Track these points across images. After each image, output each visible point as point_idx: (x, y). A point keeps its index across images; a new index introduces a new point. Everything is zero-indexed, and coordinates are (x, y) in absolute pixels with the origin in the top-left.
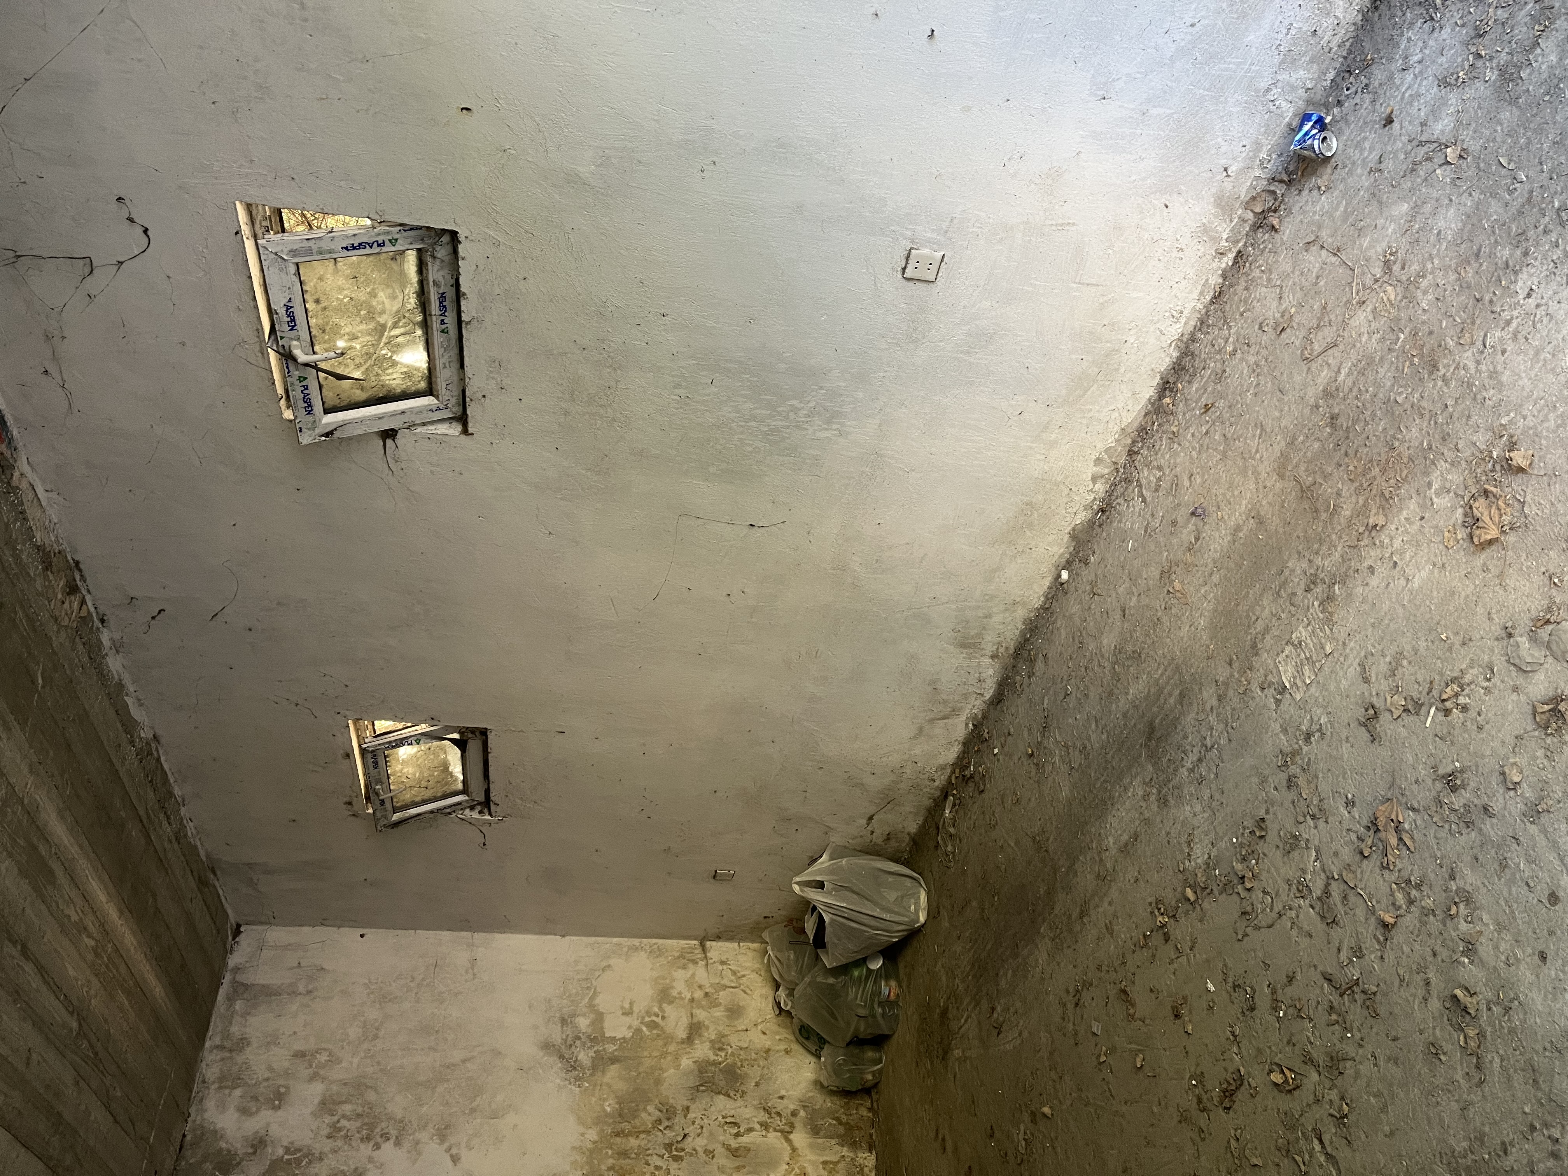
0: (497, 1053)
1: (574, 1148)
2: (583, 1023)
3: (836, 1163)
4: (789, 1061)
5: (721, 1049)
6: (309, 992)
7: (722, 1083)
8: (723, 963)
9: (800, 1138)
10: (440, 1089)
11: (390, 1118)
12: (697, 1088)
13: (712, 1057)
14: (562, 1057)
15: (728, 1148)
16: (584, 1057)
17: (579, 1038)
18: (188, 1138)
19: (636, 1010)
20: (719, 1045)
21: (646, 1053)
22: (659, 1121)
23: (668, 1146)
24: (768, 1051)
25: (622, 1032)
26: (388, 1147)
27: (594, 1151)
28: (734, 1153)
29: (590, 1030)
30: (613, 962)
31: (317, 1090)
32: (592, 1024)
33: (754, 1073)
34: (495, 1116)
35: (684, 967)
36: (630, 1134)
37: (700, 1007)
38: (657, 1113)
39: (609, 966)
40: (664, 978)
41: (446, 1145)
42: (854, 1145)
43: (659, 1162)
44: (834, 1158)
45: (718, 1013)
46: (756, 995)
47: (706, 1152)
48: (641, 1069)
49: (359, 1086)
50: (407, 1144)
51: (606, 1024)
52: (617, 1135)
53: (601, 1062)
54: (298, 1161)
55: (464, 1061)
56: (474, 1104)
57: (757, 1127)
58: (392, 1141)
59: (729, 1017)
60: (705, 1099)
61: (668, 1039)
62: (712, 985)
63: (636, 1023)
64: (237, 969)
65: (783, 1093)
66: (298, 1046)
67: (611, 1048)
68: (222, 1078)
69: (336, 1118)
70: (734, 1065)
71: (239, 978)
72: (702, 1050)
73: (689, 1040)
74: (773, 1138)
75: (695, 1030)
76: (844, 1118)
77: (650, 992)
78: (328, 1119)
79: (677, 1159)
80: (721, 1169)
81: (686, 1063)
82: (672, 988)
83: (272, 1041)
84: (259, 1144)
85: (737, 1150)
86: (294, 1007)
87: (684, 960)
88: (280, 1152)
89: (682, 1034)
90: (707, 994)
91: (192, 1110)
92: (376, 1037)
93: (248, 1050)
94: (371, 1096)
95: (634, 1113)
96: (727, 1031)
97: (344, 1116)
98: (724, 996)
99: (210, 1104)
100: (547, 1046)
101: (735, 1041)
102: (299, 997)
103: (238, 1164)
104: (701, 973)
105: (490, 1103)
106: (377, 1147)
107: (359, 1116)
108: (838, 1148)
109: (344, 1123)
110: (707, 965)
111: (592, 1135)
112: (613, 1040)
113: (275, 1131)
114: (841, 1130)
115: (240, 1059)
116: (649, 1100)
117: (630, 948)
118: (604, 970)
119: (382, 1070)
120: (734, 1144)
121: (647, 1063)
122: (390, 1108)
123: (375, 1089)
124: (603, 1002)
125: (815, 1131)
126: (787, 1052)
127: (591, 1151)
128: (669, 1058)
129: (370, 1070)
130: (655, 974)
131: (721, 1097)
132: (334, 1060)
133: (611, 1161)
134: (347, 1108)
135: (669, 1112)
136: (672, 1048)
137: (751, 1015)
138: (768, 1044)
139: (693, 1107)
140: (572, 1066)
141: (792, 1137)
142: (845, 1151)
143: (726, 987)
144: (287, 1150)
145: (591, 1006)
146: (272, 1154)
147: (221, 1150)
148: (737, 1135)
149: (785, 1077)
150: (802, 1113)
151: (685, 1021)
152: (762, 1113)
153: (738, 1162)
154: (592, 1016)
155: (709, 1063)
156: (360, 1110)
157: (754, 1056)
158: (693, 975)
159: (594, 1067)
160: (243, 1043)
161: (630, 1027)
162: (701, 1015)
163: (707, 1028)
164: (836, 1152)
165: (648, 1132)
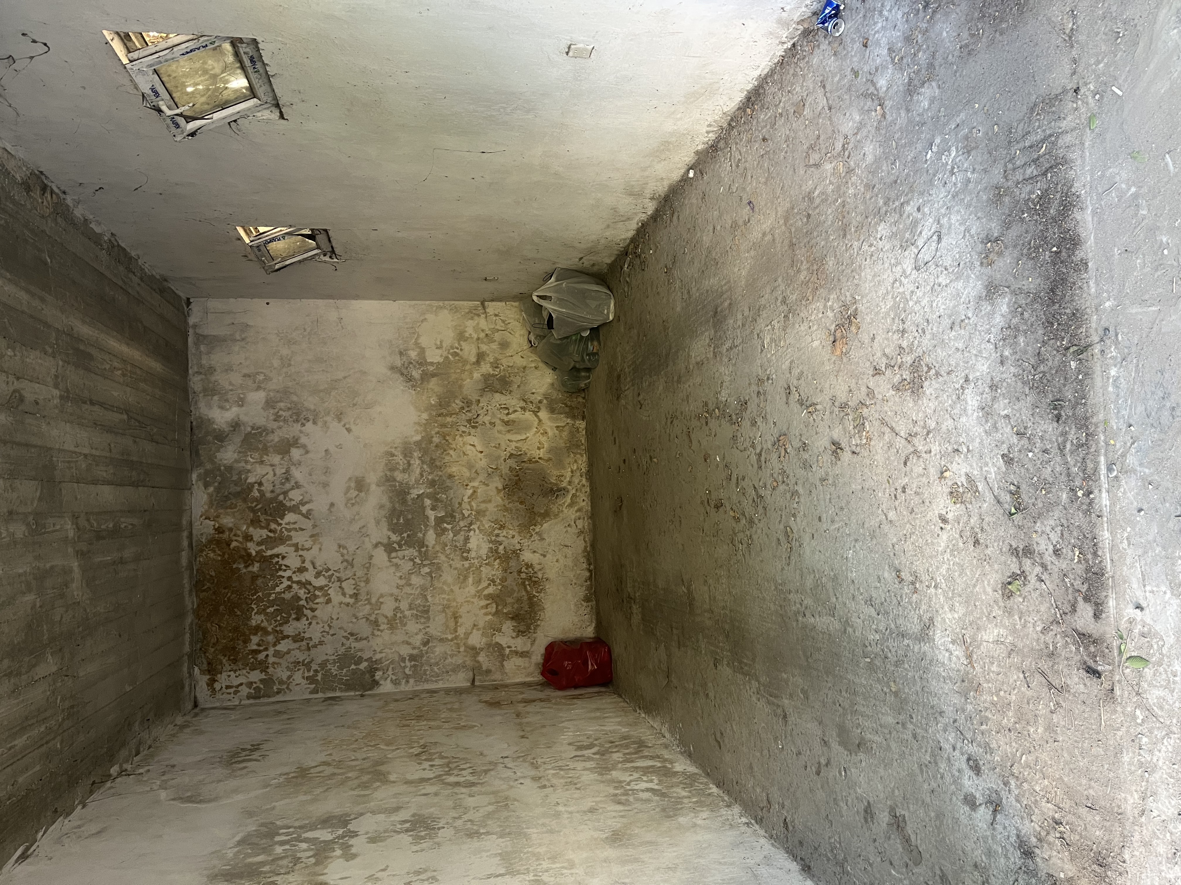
0: (364, 373)
1: (415, 423)
2: (413, 354)
3: (563, 427)
4: (538, 373)
5: (497, 367)
6: (243, 339)
7: (498, 387)
8: (496, 315)
9: (543, 414)
10: (333, 393)
11: (308, 410)
12: (483, 390)
13: (492, 372)
14: (402, 374)
15: (503, 421)
16: (416, 374)
17: (411, 363)
18: (194, 423)
19: (444, 345)
20: (495, 365)
21: (452, 371)
22: (463, 408)
23: (469, 421)
24: (525, 368)
25: (437, 359)
26: (309, 425)
27: (427, 424)
28: (507, 423)
29: (417, 358)
30: (428, 316)
31: (261, 396)
32: (418, 354)
33: (517, 380)
34: (368, 407)
35: (472, 319)
36: (447, 415)
37: (483, 343)
38: (461, 404)
39: (425, 319)
40: (460, 326)
41: (343, 423)
42: (574, 417)
43: (464, 429)
44: (563, 424)
45: (494, 346)
46: (517, 335)
47: (490, 423)
48: (450, 380)
49: (286, 392)
50: (320, 424)
51: (427, 354)
52: (439, 415)
53: (426, 377)
54: (261, 434)
55: (345, 378)
56: (355, 402)
57: (519, 409)
58: (311, 422)
59: (501, 349)
60: (489, 395)
61: (465, 362)
62: (490, 329)
63: (445, 354)
64: (195, 326)
65: (534, 391)
66: (245, 371)
67: (431, 368)
68: (205, 390)
69: (276, 410)
70: (505, 376)
71: (197, 331)
72: (486, 368)
73: (478, 362)
74: (528, 415)
75: (481, 357)
76: (569, 403)
77: (452, 335)
78: (272, 411)
79: (473, 427)
80: (499, 432)
81: (477, 375)
82: (465, 331)
83: (228, 369)
84: (236, 425)
85: (508, 422)
86: (236, 349)
87: (472, 314)
88: (249, 429)
89: (473, 359)
90: (487, 335)
91: (192, 408)
92: (290, 365)
93: (216, 373)
94: (295, 398)
95: (448, 404)
96: (500, 357)
97: (281, 409)
98: (497, 336)
99: (202, 405)
100: (393, 368)
101: (505, 362)
102: (238, 343)
103: (227, 436)
104: (483, 323)
105: (364, 401)
106: (303, 425)
107: (289, 409)
108: (565, 419)
109: (281, 413)
110: (486, 317)
111: (425, 416)
112: (432, 364)
113: (244, 418)
114: (567, 409)
115: (213, 379)
116: (456, 397)
117: (437, 307)
118: (422, 321)
119: (297, 384)
120: (506, 419)
121: (454, 376)
122: (306, 404)
123: (295, 394)
124: (424, 341)
125: (552, 411)
126: (536, 368)
127: (425, 425)
128: (466, 373)
129: (290, 384)
130: (454, 323)
131: (498, 394)
132: (267, 379)
133: (437, 430)
134: (282, 405)
135: (468, 403)
136: (468, 367)
137: (514, 346)
138: (524, 364)
139: (482, 400)
140: (409, 379)
141: (539, 414)
142: (569, 421)
143: (498, 330)
144: (253, 428)
145: (416, 344)
146: (245, 430)
147: (215, 429)
148: (508, 414)
149: (535, 382)
150: (545, 401)
151: (474, 351)
152: (522, 402)
153: (508, 428)
154: (418, 350)
155: (490, 375)
156: (289, 405)
157: (516, 371)
158: (478, 324)
159: (422, 379)
160: (211, 370)
161: (441, 356)
162: (484, 348)
163: (488, 355)
164: (564, 421)
165: (457, 414)
